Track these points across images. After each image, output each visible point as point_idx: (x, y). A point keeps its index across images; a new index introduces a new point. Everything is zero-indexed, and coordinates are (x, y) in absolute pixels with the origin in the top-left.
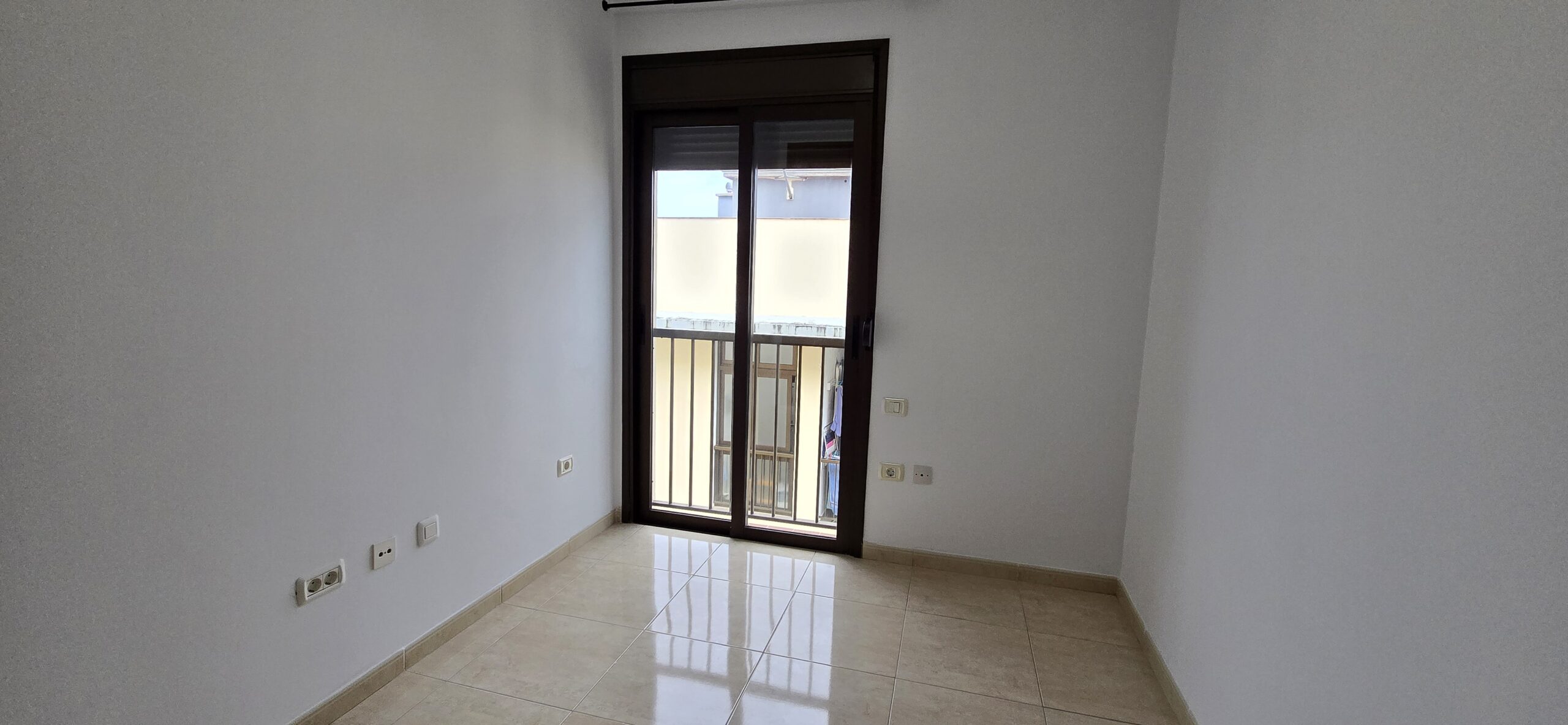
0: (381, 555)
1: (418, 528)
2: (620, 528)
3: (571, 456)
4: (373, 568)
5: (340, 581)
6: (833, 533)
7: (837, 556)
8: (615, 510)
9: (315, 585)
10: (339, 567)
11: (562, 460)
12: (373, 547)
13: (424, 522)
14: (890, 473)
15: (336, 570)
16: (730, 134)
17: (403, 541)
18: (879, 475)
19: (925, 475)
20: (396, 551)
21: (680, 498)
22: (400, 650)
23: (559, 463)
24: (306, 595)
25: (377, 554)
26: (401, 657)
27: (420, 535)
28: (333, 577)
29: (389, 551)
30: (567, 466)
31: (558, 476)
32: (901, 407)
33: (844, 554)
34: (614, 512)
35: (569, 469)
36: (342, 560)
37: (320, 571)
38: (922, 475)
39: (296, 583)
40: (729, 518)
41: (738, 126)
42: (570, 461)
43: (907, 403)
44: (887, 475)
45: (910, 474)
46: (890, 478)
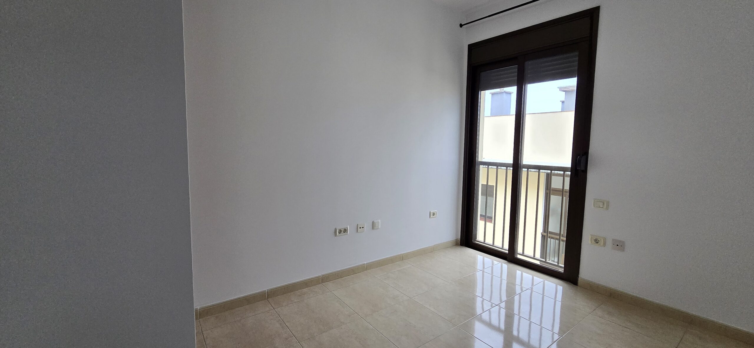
0: (360, 228)
1: (373, 222)
2: (459, 247)
3: (436, 211)
4: (357, 232)
5: (347, 232)
6: (562, 270)
7: (565, 282)
8: (457, 239)
9: (340, 232)
10: (347, 228)
11: (432, 211)
12: (358, 224)
13: (375, 221)
14: (597, 241)
15: (346, 229)
16: (513, 69)
17: (367, 226)
18: (590, 242)
19: (619, 245)
20: (365, 228)
21: (489, 241)
22: (364, 263)
23: (430, 213)
24: (337, 234)
25: (359, 228)
26: (364, 265)
27: (373, 226)
28: (345, 231)
29: (363, 228)
30: (434, 214)
31: (430, 218)
32: (605, 204)
33: (567, 281)
34: (457, 240)
35: (435, 216)
36: (348, 226)
37: (342, 227)
38: (617, 245)
39: (335, 229)
40: (507, 252)
41: (517, 66)
42: (435, 213)
43: (608, 203)
44: (594, 242)
45: (609, 243)
46: (597, 244)
